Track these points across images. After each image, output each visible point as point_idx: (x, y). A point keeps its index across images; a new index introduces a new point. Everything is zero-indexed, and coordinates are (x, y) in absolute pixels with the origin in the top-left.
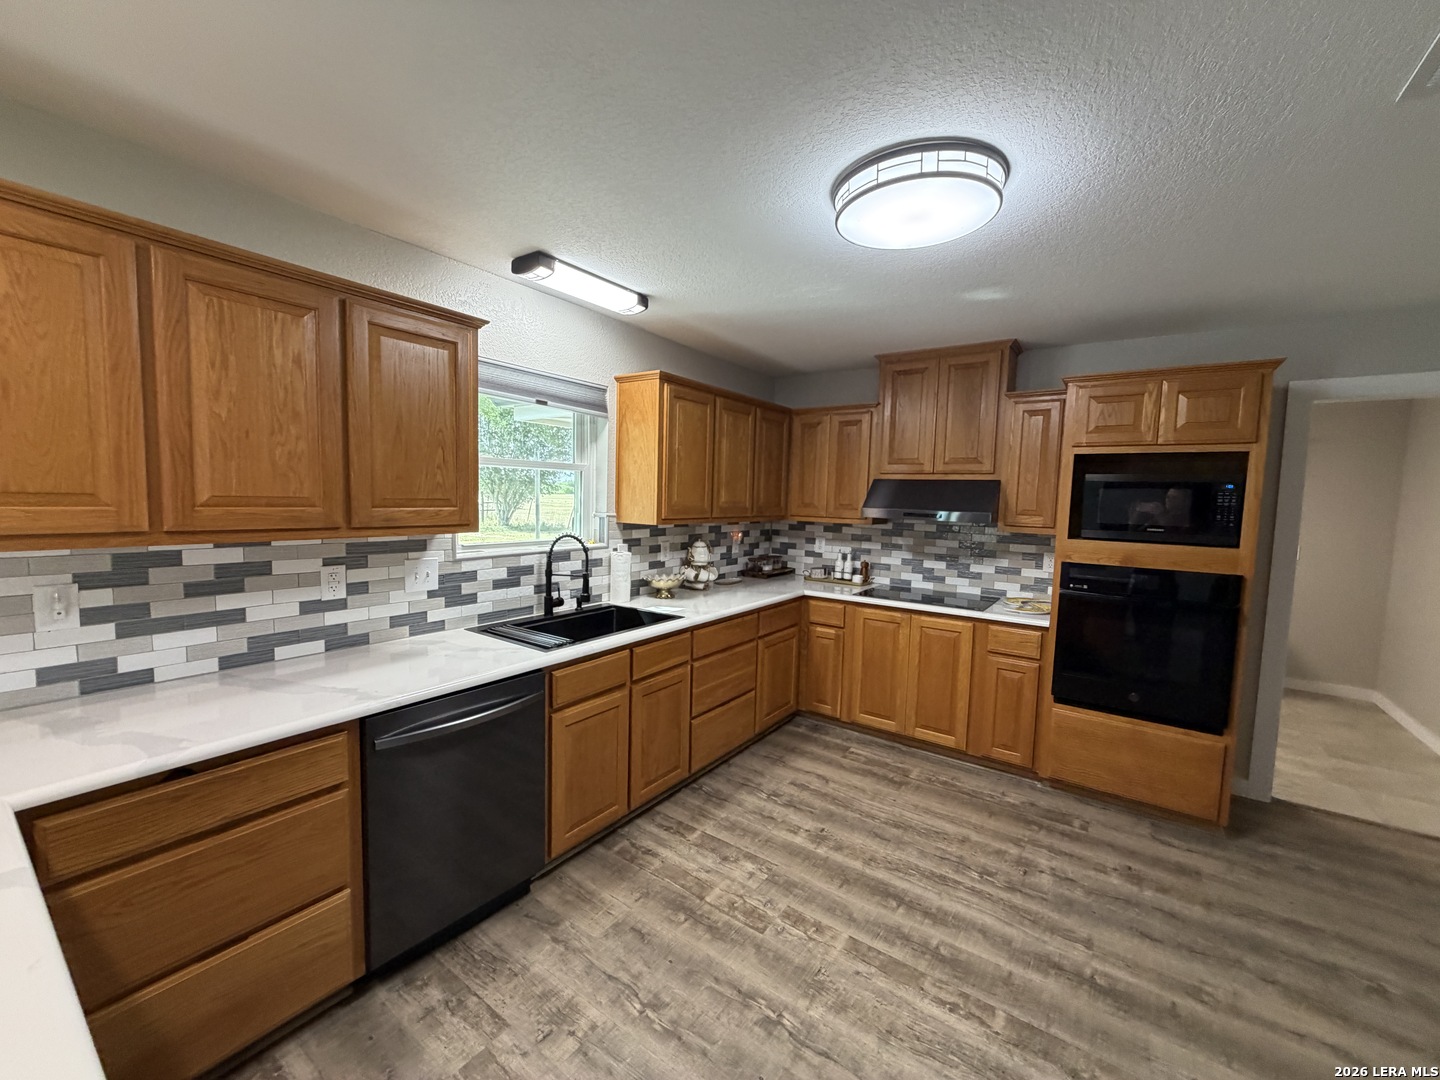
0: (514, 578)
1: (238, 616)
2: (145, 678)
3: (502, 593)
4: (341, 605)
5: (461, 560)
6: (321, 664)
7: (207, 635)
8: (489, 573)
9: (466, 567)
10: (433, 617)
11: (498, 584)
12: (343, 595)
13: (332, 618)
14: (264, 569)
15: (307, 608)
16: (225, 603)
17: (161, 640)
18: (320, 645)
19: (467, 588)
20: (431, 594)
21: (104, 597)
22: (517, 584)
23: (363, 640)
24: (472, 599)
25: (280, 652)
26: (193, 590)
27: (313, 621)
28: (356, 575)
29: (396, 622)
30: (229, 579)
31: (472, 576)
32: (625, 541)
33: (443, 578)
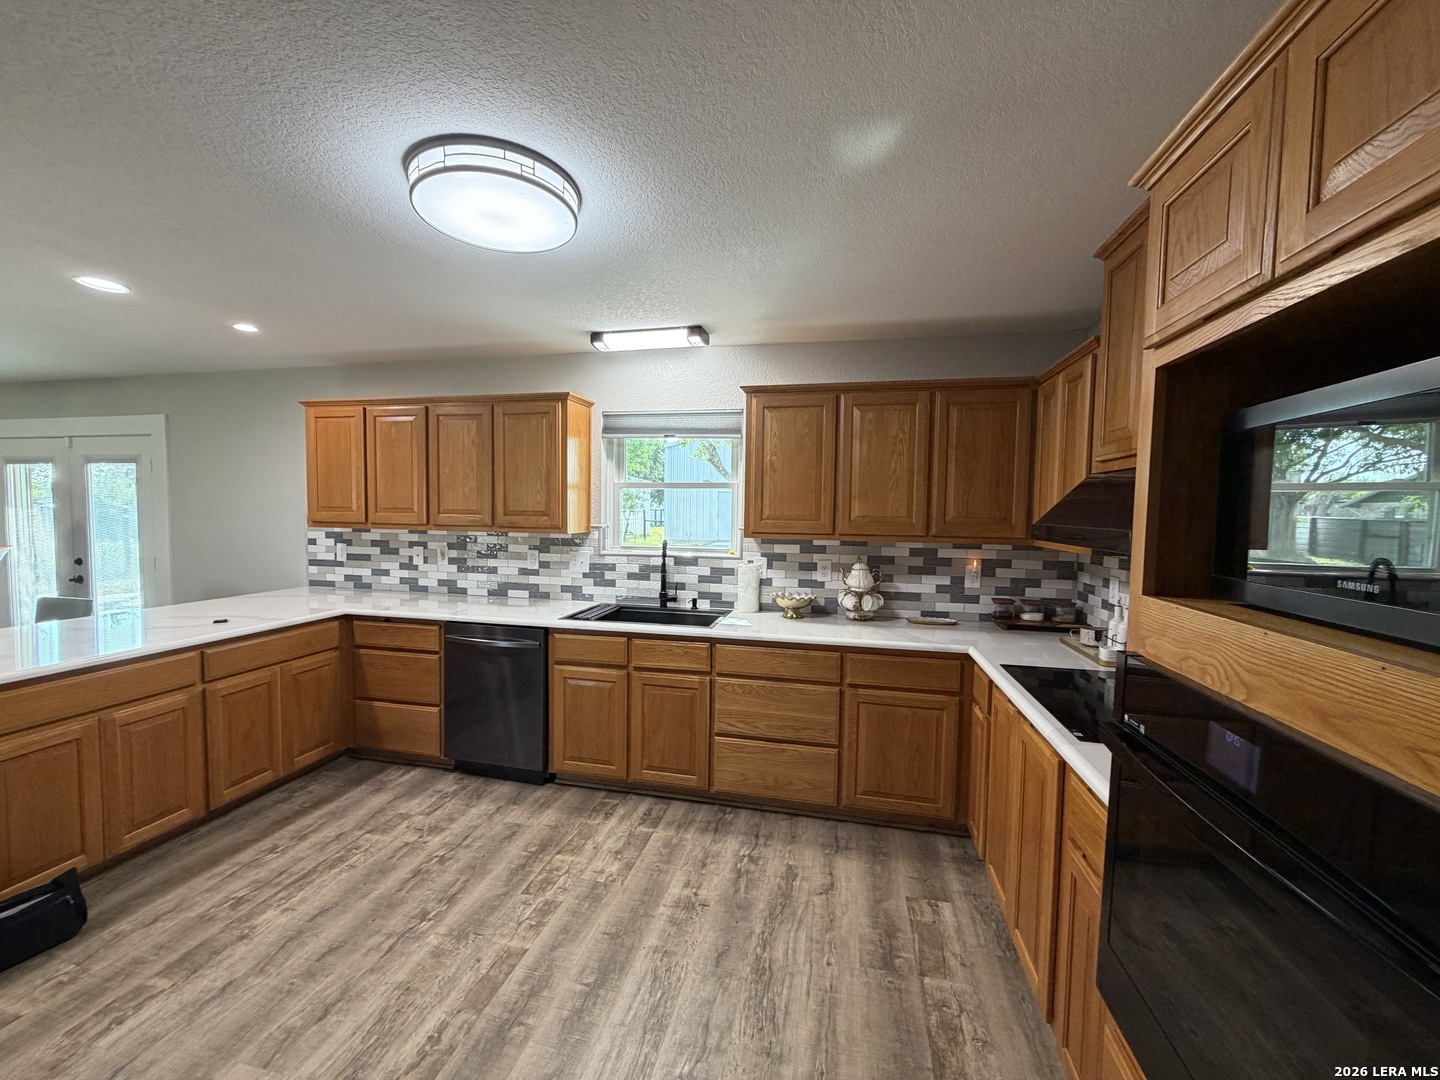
0: (644, 574)
1: (493, 570)
2: (464, 591)
3: (634, 583)
4: (535, 573)
5: (604, 555)
6: (527, 602)
7: (483, 577)
8: (625, 567)
9: (608, 560)
10: (586, 591)
11: (631, 576)
12: (536, 567)
13: (533, 580)
14: (503, 548)
15: (524, 572)
16: (491, 563)
17: (470, 575)
18: (526, 594)
19: (608, 575)
20: (585, 575)
21: (454, 554)
22: (647, 578)
23: (546, 596)
24: (612, 583)
25: (511, 593)
26: (480, 555)
27: (523, 580)
28: (545, 557)
29: (565, 589)
30: (492, 552)
31: (612, 568)
32: (763, 555)
33: (593, 566)
